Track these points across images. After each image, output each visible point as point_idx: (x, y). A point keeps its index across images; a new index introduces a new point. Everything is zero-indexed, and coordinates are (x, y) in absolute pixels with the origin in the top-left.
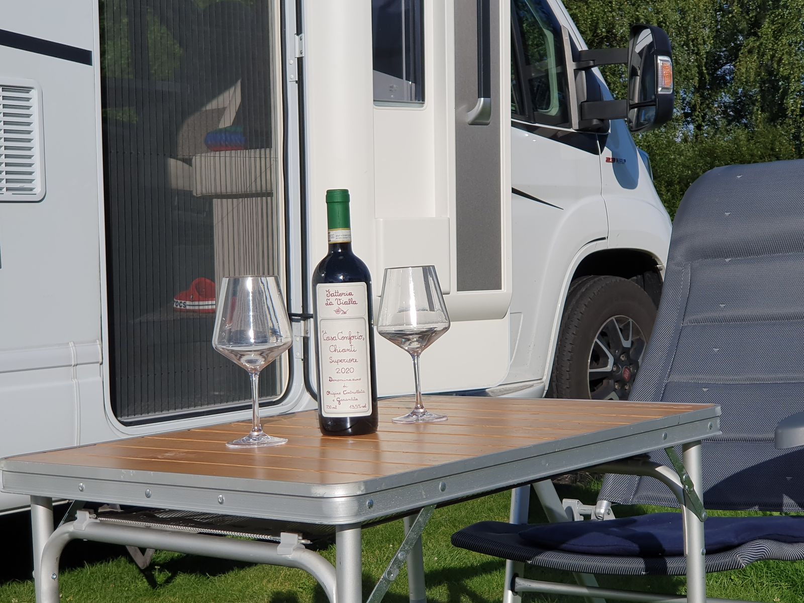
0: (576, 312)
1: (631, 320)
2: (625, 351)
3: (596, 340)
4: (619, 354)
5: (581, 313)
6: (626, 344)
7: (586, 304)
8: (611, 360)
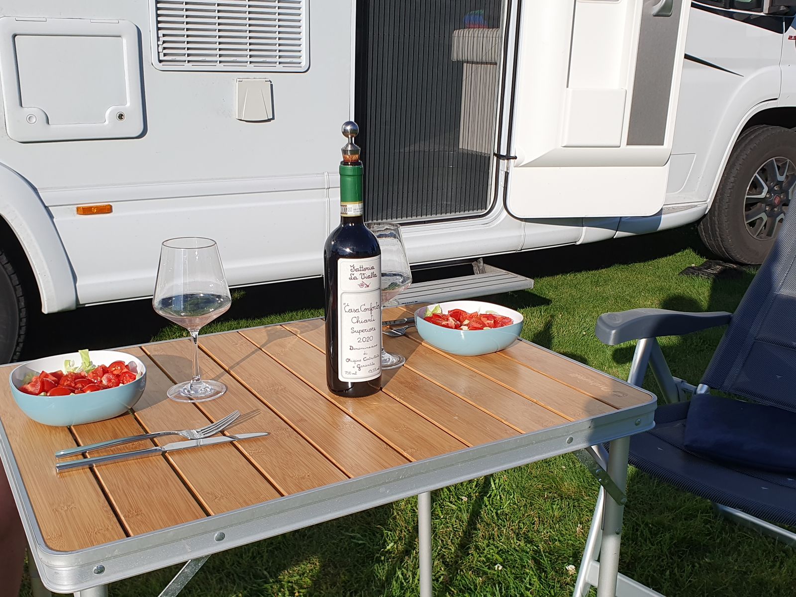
0: (742, 154)
1: (788, 160)
2: (780, 183)
3: (756, 174)
4: (773, 186)
5: (746, 154)
6: (781, 178)
7: (752, 148)
8: (766, 189)
